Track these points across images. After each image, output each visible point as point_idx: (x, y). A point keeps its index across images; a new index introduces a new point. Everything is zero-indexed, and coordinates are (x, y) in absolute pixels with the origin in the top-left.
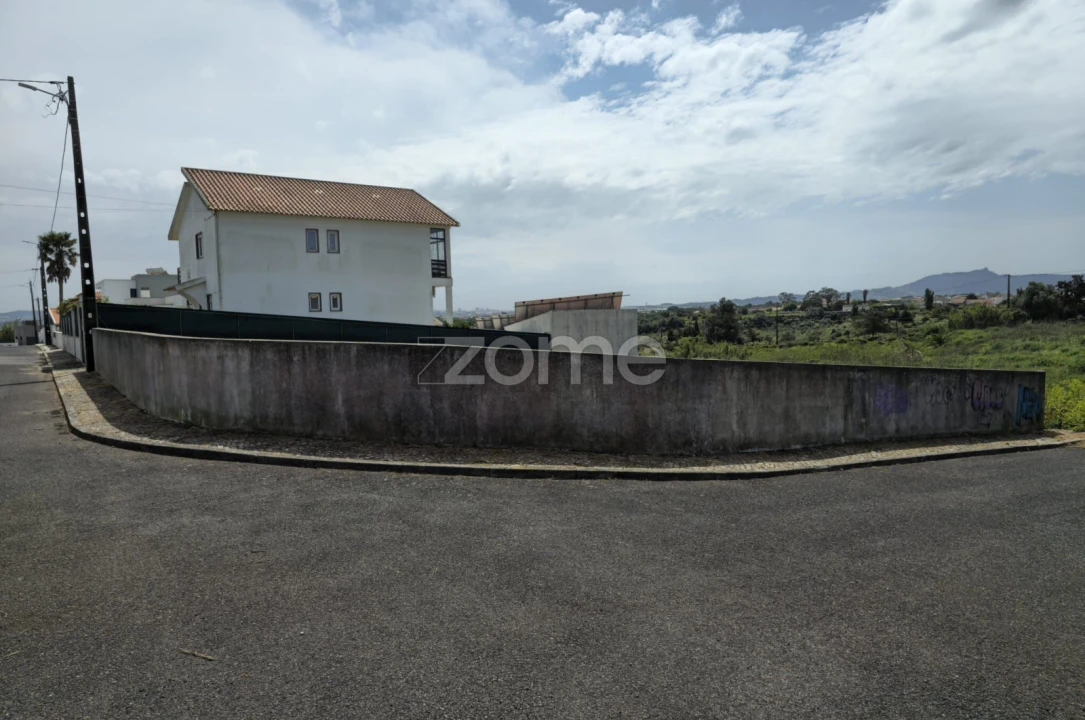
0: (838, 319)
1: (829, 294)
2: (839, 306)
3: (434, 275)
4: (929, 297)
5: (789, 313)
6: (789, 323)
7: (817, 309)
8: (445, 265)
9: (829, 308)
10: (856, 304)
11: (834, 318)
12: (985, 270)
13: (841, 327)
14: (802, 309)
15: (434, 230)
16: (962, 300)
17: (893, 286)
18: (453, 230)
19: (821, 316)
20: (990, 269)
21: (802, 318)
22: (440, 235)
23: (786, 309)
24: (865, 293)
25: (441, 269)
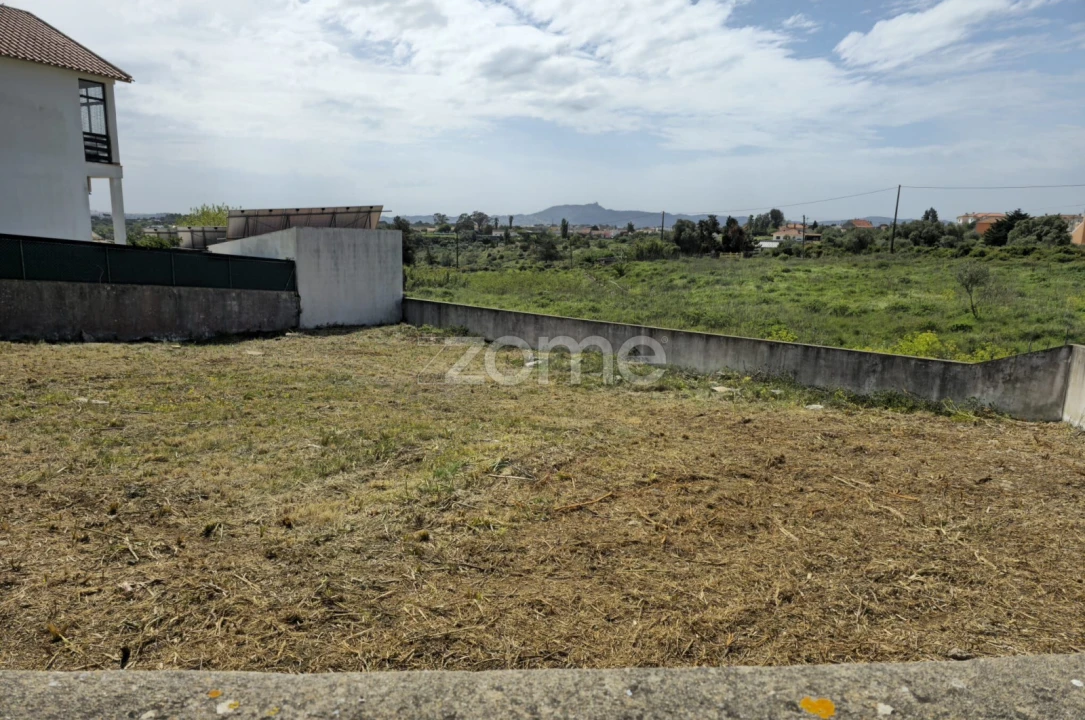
0: (489, 242)
1: (481, 218)
2: (489, 230)
3: (90, 158)
4: (565, 227)
5: (444, 235)
6: (445, 245)
7: (470, 232)
8: (108, 143)
9: (480, 232)
10: (505, 229)
11: (486, 242)
12: (596, 205)
13: (495, 251)
14: (456, 231)
15: (85, 83)
16: (588, 231)
17: (525, 213)
18: (118, 85)
19: (474, 239)
20: (600, 204)
21: (457, 241)
22: (95, 92)
23: (441, 230)
24: (511, 218)
25: (101, 150)
